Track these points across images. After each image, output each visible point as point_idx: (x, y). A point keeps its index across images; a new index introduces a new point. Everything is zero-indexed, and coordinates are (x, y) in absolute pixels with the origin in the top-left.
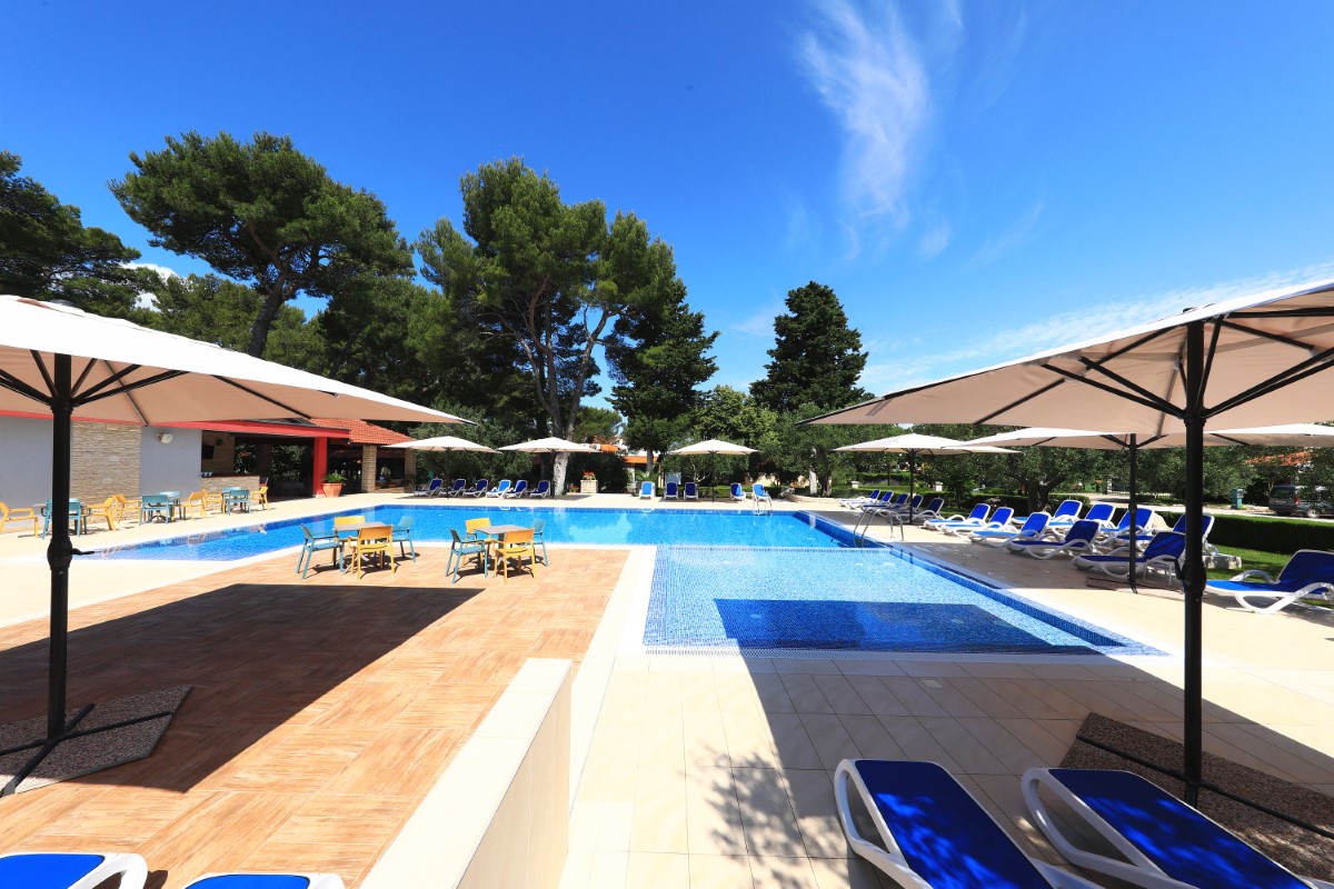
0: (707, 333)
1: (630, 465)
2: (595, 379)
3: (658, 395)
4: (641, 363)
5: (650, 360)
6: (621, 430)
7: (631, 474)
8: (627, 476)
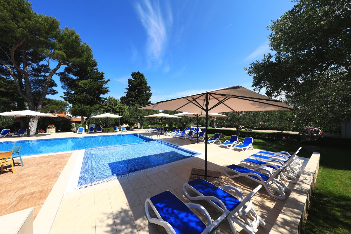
0: (105, 79)
2: (54, 88)
4: (78, 85)
5: (82, 85)
6: (68, 109)
7: (73, 125)
8: (72, 126)
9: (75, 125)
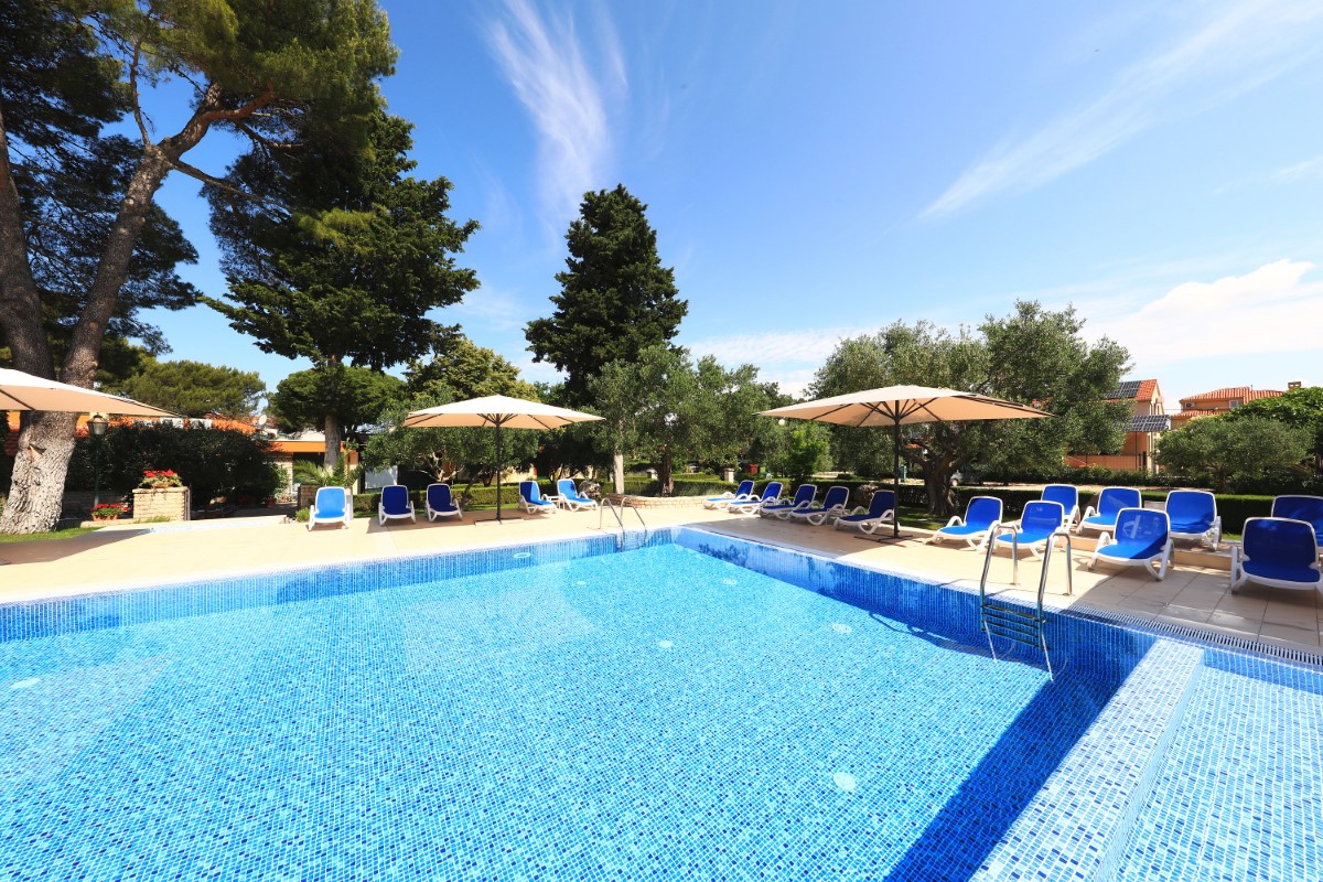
1: (283, 456)
2: (183, 271)
3: (354, 309)
7: (285, 472)
8: (276, 474)
9: (290, 472)
